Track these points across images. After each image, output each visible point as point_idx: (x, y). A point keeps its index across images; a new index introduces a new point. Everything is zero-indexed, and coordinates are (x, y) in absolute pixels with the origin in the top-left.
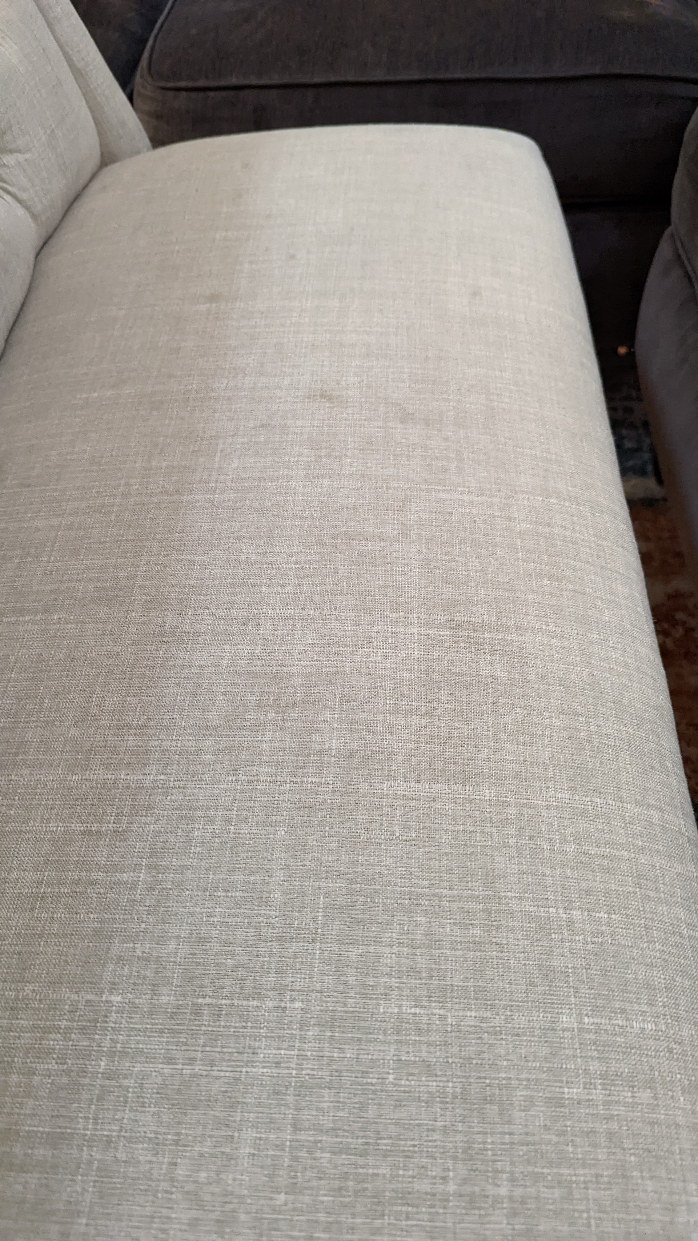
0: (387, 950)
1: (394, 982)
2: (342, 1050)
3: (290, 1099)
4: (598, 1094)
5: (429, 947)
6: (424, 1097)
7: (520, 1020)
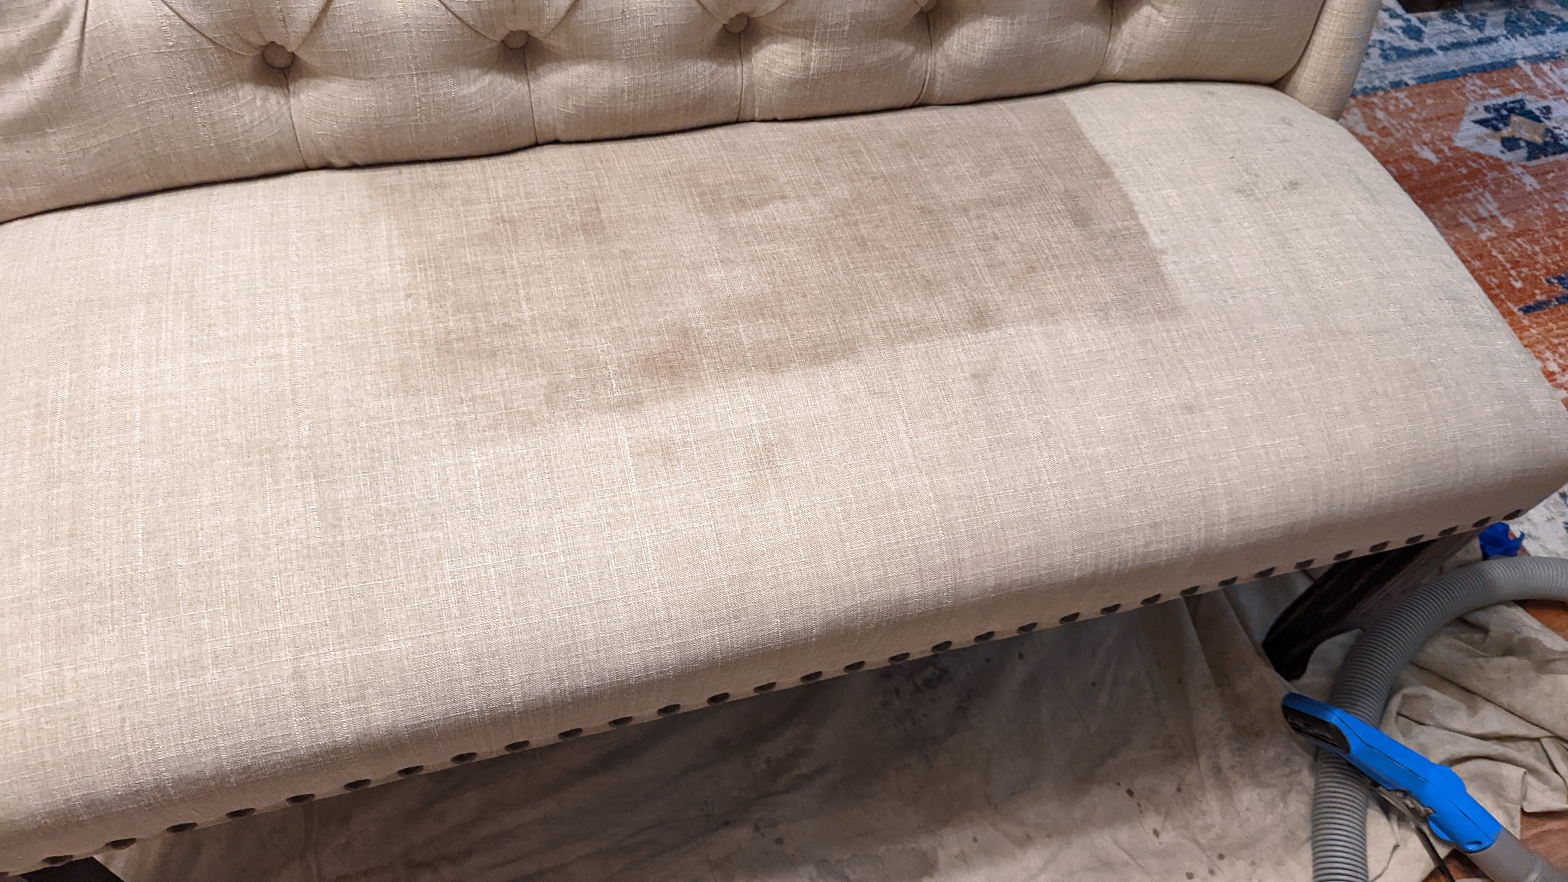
0: (510, 449)
1: (490, 456)
2: (445, 437)
3: (414, 417)
4: (449, 581)
5: (517, 472)
6: (428, 483)
7: (483, 530)
